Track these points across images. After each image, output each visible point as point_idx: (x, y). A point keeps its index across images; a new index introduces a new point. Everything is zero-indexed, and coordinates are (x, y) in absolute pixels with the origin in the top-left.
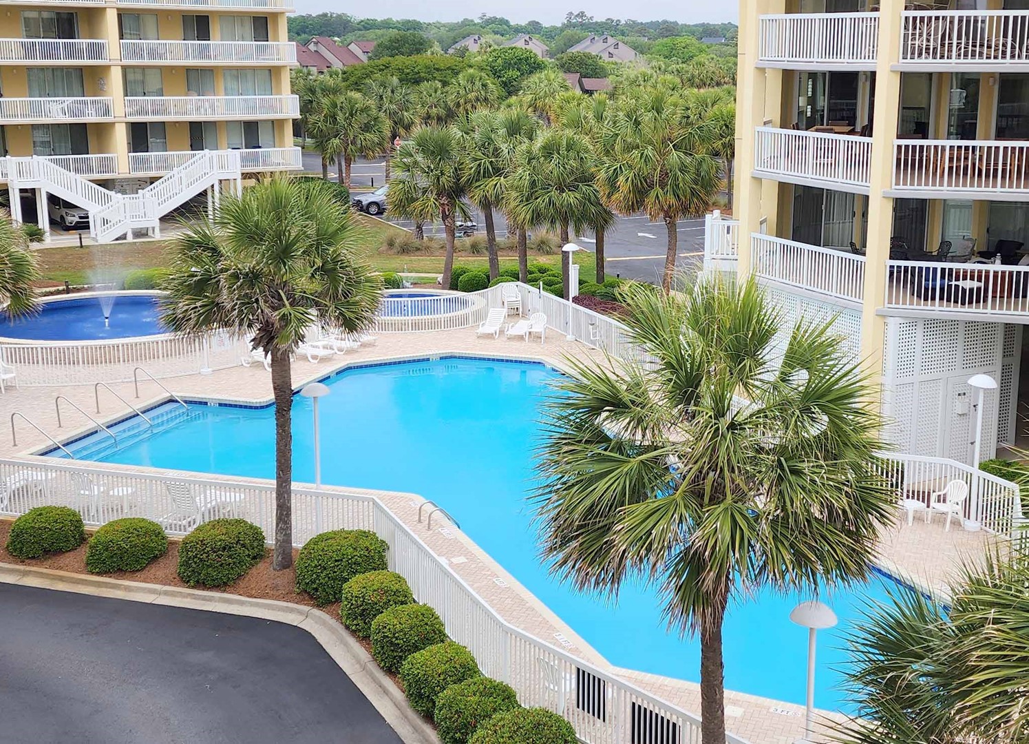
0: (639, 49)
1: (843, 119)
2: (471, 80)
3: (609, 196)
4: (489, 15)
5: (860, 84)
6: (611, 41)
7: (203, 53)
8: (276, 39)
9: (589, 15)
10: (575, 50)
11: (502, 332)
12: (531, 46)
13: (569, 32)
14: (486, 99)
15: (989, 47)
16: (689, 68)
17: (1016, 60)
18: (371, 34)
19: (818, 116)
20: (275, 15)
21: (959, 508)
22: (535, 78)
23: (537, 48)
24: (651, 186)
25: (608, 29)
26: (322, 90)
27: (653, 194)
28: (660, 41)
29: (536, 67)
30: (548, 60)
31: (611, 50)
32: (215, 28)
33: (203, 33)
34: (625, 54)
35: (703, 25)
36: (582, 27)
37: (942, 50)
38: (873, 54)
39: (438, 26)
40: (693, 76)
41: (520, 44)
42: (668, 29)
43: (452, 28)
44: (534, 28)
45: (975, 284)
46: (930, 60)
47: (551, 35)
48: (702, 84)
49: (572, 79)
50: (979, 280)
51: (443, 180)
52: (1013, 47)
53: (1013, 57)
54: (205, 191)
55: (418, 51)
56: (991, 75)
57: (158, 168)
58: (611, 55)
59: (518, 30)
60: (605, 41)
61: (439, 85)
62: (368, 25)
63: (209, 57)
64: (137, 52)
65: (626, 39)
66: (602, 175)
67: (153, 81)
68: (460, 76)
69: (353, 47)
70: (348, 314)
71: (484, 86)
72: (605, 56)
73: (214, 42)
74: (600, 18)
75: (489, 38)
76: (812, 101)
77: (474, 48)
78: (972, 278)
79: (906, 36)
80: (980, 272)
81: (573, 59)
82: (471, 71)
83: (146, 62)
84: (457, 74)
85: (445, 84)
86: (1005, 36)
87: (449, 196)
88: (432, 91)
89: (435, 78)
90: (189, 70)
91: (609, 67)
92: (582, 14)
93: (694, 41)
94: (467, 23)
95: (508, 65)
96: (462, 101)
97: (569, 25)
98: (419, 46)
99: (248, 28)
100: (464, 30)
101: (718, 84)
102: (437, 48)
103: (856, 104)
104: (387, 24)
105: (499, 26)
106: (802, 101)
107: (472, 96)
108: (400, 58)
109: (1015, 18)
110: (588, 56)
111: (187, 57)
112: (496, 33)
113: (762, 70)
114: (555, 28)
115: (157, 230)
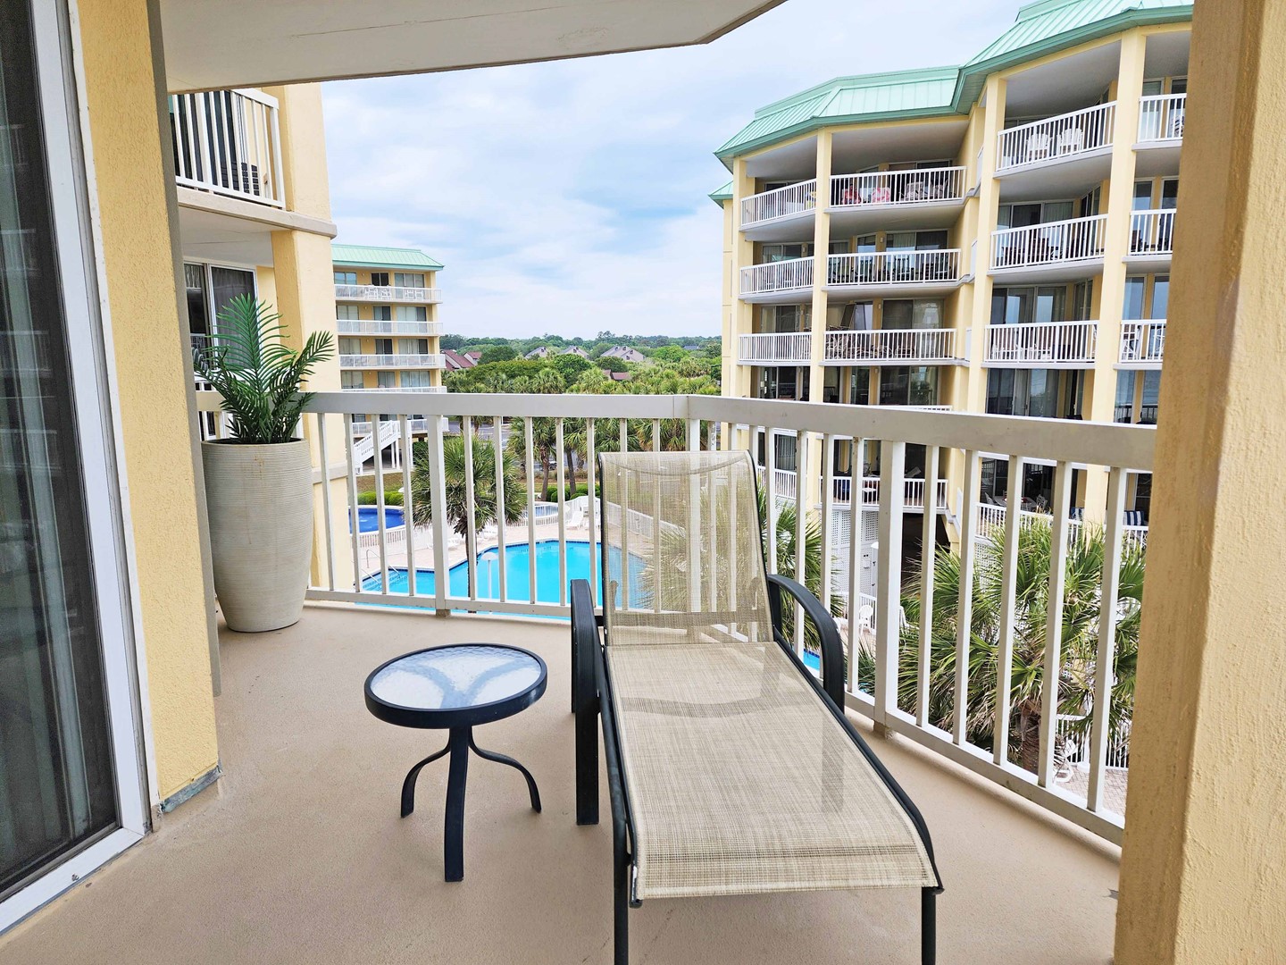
0: (646, 354)
1: (788, 394)
2: (547, 375)
3: (645, 443)
4: (550, 334)
5: (797, 374)
6: (628, 349)
7: (389, 361)
8: (433, 352)
9: (612, 333)
10: (606, 355)
11: (581, 526)
12: (578, 353)
13: (601, 344)
14: (557, 386)
15: (872, 350)
16: (680, 365)
17: (892, 359)
18: (476, 347)
19: (772, 392)
20: (432, 338)
21: (869, 622)
22: (586, 373)
23: (582, 353)
24: (671, 436)
25: (624, 341)
26: (460, 383)
27: (672, 440)
28: (659, 348)
29: (584, 367)
30: (591, 362)
31: (628, 355)
32: (395, 347)
33: (388, 349)
34: (637, 357)
35: (684, 338)
36: (608, 340)
37: (847, 354)
38: (807, 355)
39: (517, 342)
40: (682, 370)
41: (571, 352)
42: (662, 341)
43: (526, 343)
44: (578, 342)
45: (872, 490)
46: (842, 359)
47: (588, 346)
48: (689, 375)
49: (606, 373)
50: (875, 487)
51: (542, 436)
52: (890, 351)
53: (890, 356)
54: (390, 446)
55: (510, 358)
56: (877, 367)
57: (361, 432)
58: (628, 358)
59: (568, 344)
60: (624, 349)
61: (527, 378)
62: (474, 342)
63: (392, 364)
64: (350, 362)
65: (637, 347)
66: (641, 430)
67: (358, 380)
68: (540, 372)
69: (467, 356)
70: (512, 511)
71: (555, 378)
72: (625, 358)
73: (396, 355)
74: (619, 335)
75: (551, 349)
76: (767, 384)
77: (543, 355)
78: (870, 487)
79: (827, 345)
80: (875, 482)
81: (606, 361)
82: (547, 369)
83: (354, 368)
84: (538, 371)
85: (530, 377)
86: (886, 344)
87: (546, 445)
88: (523, 382)
89: (524, 374)
90: (379, 372)
91: (628, 365)
92: (608, 333)
93: (680, 348)
94: (536, 340)
95: (566, 365)
96: (542, 388)
97: (600, 339)
98: (510, 354)
99: (416, 346)
100: (534, 344)
101: (698, 375)
102: (521, 355)
103: (795, 385)
104: (486, 341)
105: (557, 341)
106: (762, 384)
107: (548, 385)
108: (502, 362)
109: (891, 334)
110: (616, 359)
111: (379, 364)
112: (554, 345)
113: (741, 366)
114: (591, 342)
115: (361, 470)
